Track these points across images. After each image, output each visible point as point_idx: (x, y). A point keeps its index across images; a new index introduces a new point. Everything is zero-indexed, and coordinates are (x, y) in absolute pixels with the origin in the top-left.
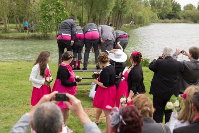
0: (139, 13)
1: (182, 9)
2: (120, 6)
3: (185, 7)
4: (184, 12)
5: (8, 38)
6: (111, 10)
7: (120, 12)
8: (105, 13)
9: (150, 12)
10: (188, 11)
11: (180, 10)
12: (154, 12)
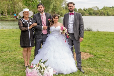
0: (61, 11)
1: (77, 10)
2: (55, 8)
3: (78, 10)
4: (78, 12)
5: (7, 20)
6: (51, 9)
7: (54, 10)
8: (49, 10)
9: (65, 11)
10: (80, 11)
11: (77, 11)
12: (67, 11)
